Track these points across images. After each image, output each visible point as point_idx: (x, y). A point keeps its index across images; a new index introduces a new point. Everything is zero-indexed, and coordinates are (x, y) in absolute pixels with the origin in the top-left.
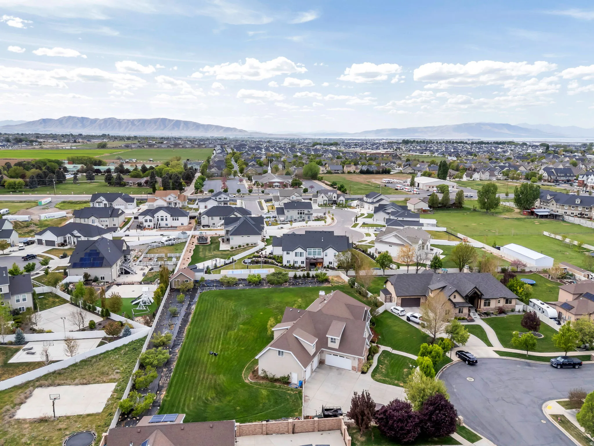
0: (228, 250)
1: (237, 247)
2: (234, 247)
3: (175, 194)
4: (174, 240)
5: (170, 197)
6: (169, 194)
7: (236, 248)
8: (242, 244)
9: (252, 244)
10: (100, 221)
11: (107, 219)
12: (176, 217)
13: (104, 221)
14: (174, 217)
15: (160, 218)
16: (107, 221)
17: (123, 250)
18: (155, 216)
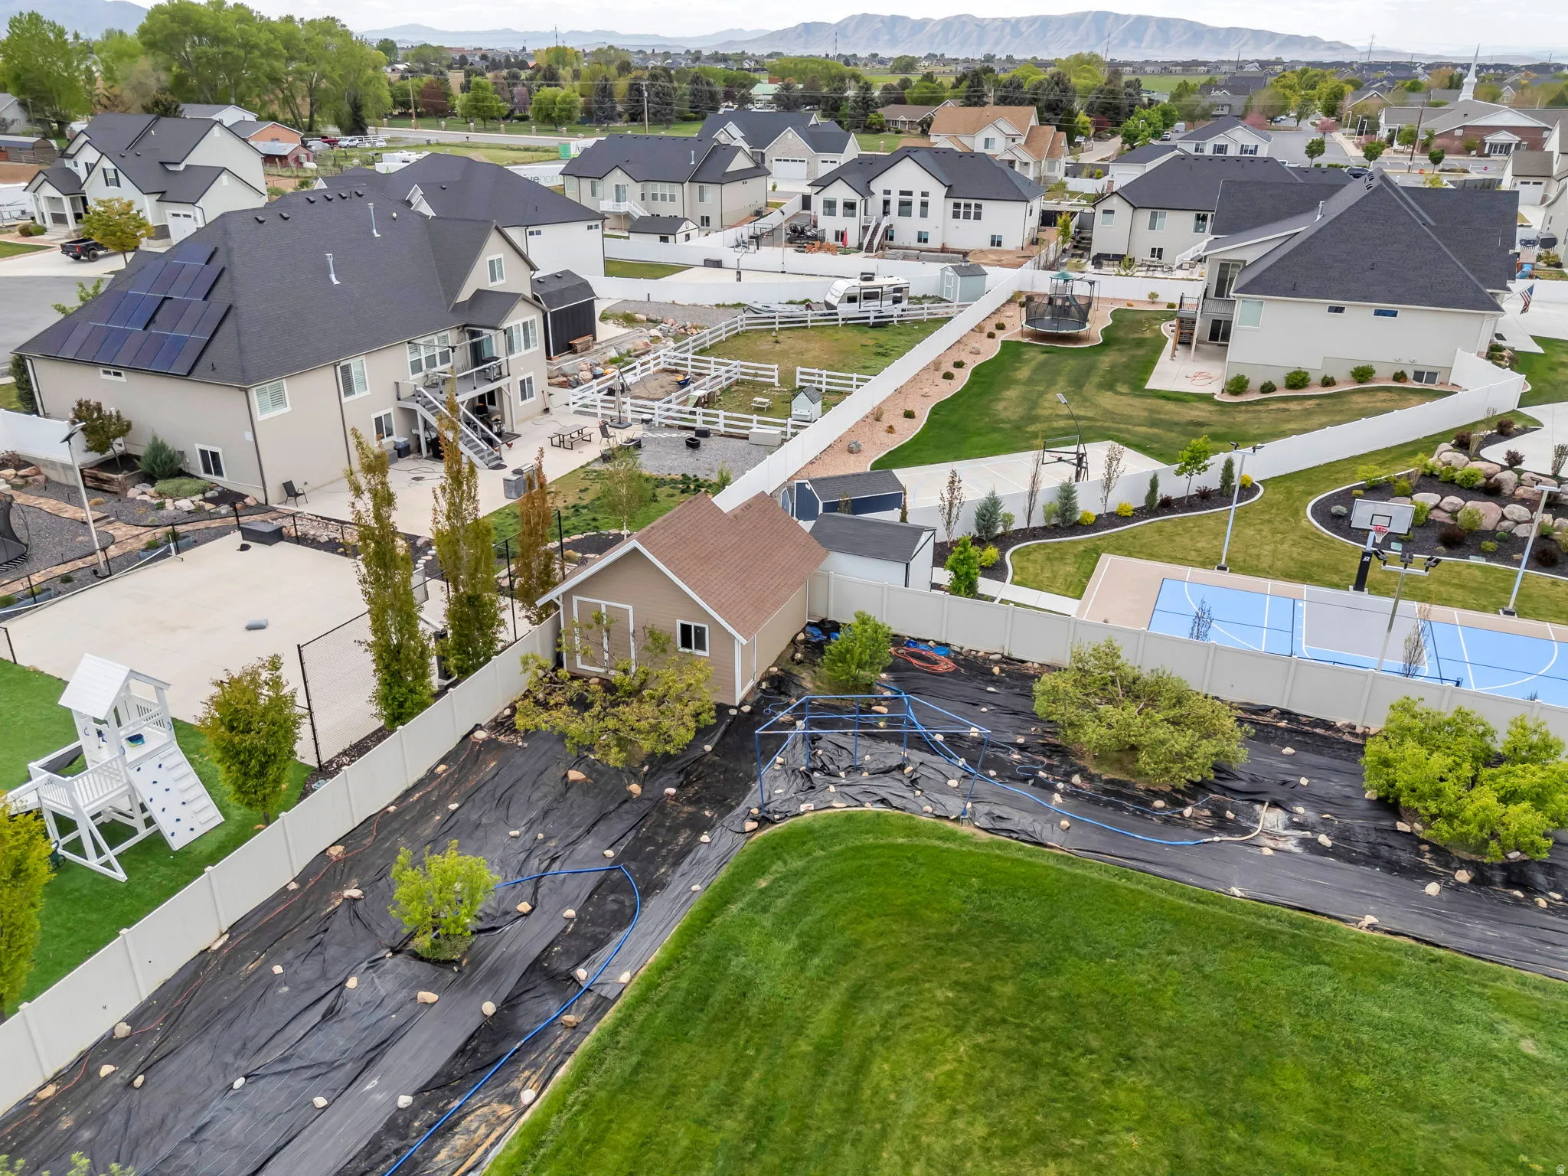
0: (1207, 398)
1: (1279, 380)
2: (1256, 381)
3: (1019, 123)
4: (897, 301)
5: (989, 132)
6: (991, 122)
7: (1267, 388)
8: (1314, 365)
9: (1400, 377)
10: (648, 197)
11: (677, 189)
12: (973, 202)
13: (654, 197)
14: (962, 202)
15: (895, 200)
16: (673, 198)
17: (466, 294)
18: (874, 186)
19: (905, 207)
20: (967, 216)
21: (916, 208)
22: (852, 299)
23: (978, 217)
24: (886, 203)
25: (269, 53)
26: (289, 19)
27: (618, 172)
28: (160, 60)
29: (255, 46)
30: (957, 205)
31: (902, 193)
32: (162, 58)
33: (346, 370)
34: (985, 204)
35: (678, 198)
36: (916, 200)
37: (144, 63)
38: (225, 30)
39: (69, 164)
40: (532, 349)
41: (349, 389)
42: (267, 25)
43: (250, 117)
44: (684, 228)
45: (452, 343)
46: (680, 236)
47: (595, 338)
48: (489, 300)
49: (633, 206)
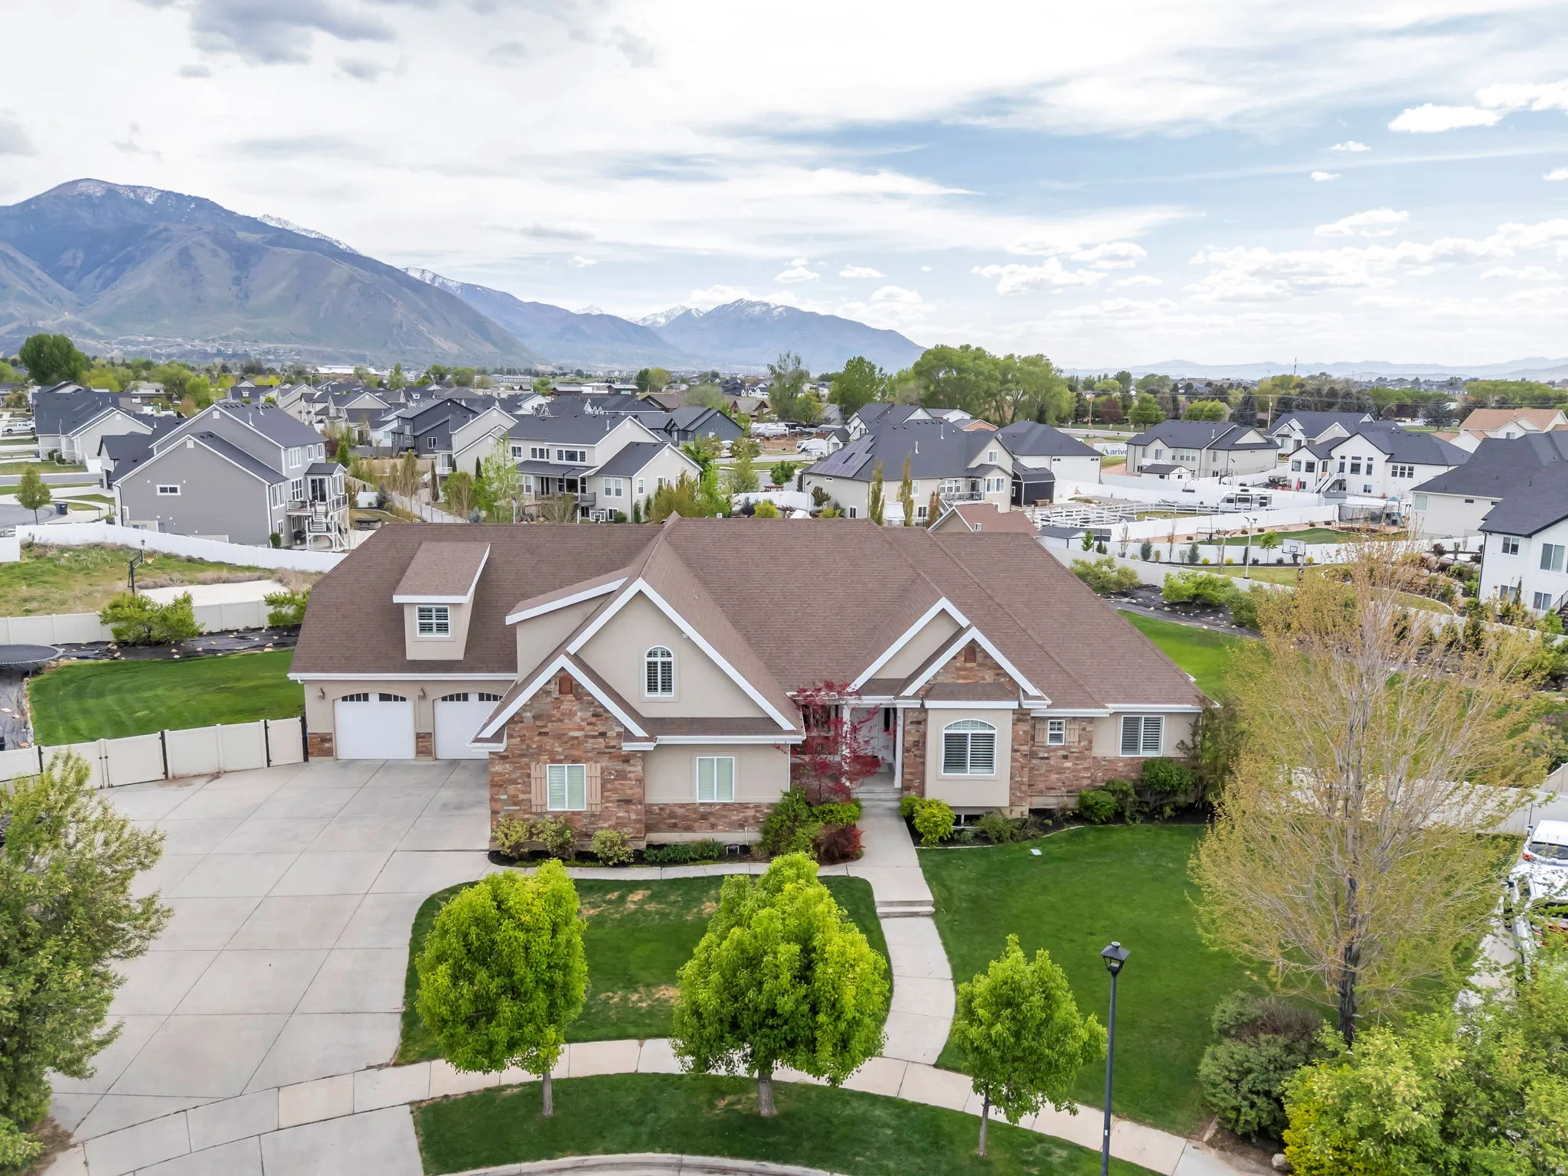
3: (1541, 422)
5: (1510, 428)
10: (1178, 458)
11: (1196, 453)
12: (1407, 466)
13: (1182, 458)
14: (1399, 465)
15: (1348, 462)
16: (1194, 459)
17: (974, 464)
18: (1333, 453)
19: (1355, 468)
20: (1402, 474)
21: (1363, 469)
22: (1230, 501)
23: (1410, 475)
24: (1342, 465)
25: (991, 378)
26: (1011, 356)
27: (1159, 441)
28: (922, 382)
29: (982, 373)
30: (1395, 468)
31: (1353, 458)
32: (923, 381)
33: (908, 484)
34: (1415, 466)
35: (1198, 459)
36: (1364, 463)
37: (912, 384)
38: (964, 363)
39: (847, 427)
40: (1001, 491)
42: (995, 362)
43: (967, 417)
44: (1177, 471)
45: (962, 483)
46: (1173, 476)
47: (1051, 502)
48: (985, 469)
49: (1165, 460)
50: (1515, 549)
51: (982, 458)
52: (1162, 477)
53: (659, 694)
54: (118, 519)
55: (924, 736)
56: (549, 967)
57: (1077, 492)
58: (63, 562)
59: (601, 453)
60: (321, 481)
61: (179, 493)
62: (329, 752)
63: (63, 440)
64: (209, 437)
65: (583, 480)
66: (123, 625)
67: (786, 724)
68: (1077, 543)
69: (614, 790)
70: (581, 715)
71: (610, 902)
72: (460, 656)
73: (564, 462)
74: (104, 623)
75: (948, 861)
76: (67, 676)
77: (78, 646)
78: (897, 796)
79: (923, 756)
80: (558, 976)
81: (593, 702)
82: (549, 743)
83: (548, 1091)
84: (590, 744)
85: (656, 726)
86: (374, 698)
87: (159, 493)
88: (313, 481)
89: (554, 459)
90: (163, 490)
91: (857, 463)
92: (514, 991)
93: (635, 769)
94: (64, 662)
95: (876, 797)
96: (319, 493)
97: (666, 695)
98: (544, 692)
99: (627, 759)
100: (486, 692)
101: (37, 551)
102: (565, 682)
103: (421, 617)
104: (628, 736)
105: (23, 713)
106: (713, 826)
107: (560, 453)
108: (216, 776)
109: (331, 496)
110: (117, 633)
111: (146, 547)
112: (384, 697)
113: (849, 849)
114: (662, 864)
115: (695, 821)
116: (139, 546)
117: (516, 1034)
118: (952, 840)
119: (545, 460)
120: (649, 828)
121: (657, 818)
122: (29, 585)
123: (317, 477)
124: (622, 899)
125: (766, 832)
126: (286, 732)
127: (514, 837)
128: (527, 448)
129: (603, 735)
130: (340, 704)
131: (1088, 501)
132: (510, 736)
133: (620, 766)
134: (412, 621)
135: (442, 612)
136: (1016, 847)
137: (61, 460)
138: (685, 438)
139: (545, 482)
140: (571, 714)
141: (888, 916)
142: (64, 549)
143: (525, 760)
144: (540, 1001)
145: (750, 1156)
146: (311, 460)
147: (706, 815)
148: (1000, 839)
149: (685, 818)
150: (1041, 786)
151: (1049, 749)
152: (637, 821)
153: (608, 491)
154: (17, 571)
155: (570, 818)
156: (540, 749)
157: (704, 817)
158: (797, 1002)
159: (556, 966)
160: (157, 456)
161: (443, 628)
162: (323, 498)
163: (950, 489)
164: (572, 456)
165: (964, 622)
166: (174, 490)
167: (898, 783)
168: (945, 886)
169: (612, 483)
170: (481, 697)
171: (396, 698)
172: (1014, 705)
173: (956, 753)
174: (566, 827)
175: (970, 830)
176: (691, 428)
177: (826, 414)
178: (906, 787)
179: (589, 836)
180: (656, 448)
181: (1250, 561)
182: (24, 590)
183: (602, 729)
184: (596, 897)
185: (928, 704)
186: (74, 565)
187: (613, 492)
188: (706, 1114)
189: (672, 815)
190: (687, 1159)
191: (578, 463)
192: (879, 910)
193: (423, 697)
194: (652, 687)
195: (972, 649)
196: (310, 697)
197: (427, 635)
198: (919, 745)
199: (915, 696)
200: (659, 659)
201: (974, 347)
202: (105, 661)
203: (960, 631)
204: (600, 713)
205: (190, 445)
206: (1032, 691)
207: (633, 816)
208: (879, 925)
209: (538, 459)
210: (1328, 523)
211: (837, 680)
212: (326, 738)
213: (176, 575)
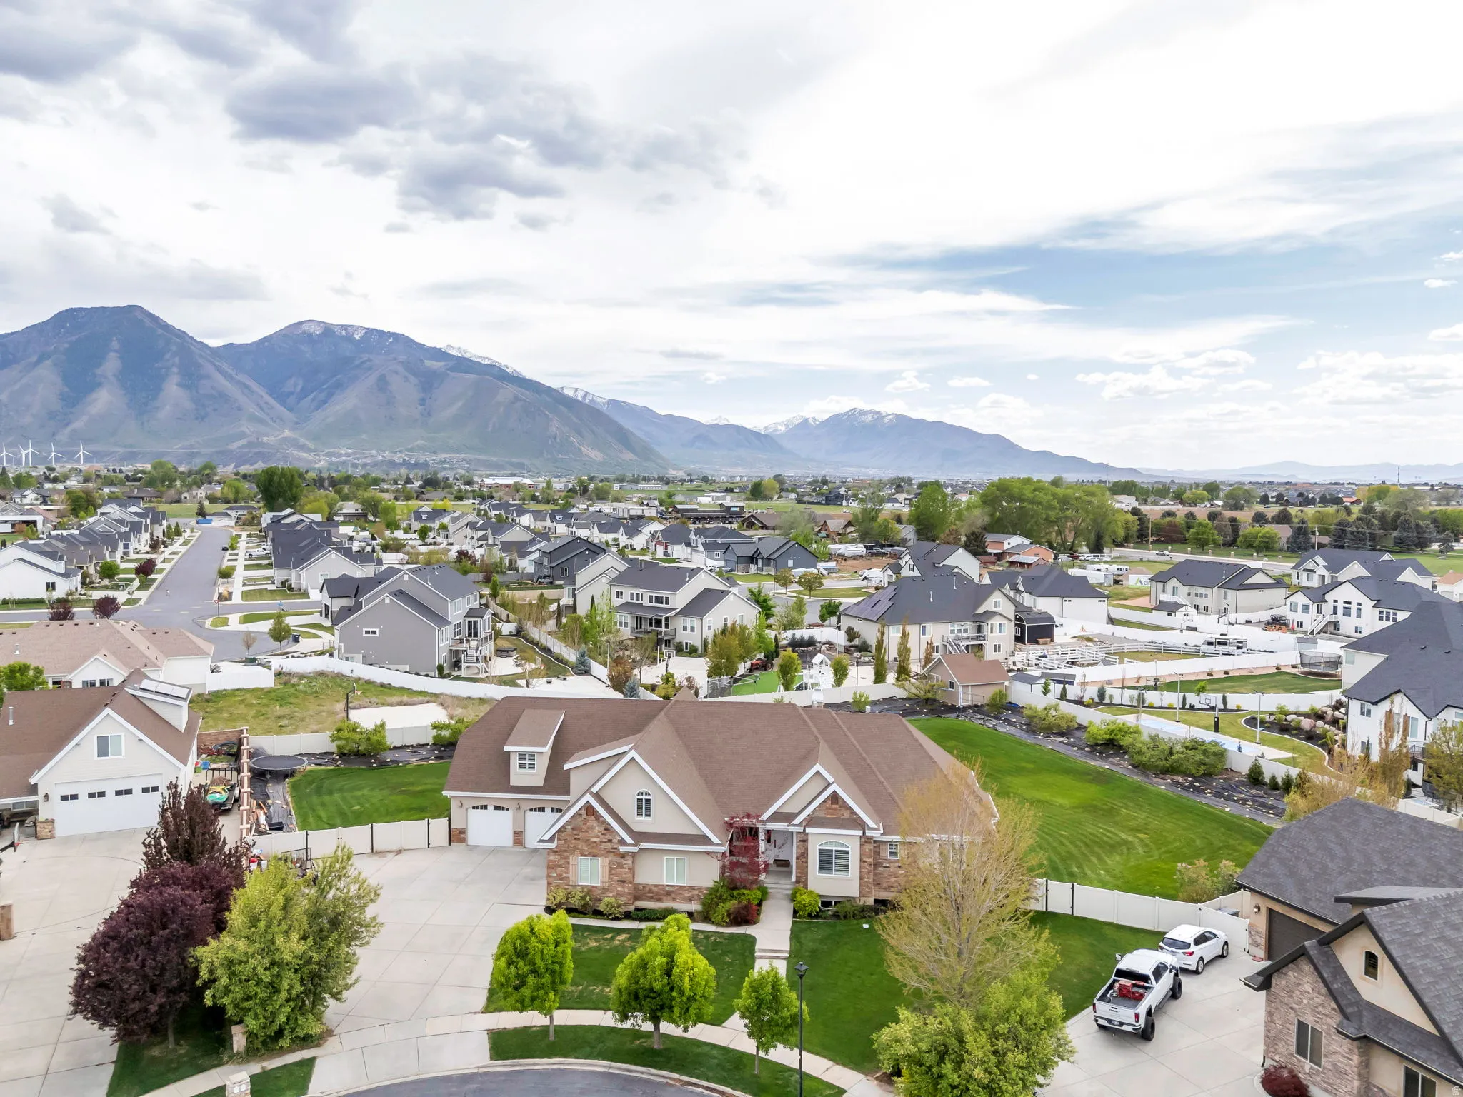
4: (1239, 648)
10: (1193, 594)
11: (1208, 591)
12: (1391, 611)
13: (1201, 595)
14: (1385, 611)
15: (1340, 606)
16: (1206, 596)
17: (980, 611)
18: (1328, 597)
19: (1347, 612)
20: (1388, 619)
21: (1354, 612)
22: (1210, 643)
23: (1394, 619)
24: (1335, 608)
25: (1050, 507)
27: (1175, 580)
29: (1041, 504)
30: (1381, 612)
31: (1345, 602)
32: (989, 509)
33: (924, 627)
34: (1399, 612)
35: (1210, 596)
36: (1354, 607)
37: (977, 512)
39: (900, 562)
40: (1002, 634)
41: (924, 633)
43: (1027, 542)
44: (1183, 609)
45: (969, 626)
46: (1180, 614)
47: (1052, 641)
48: (989, 614)
49: (1180, 599)
50: (1369, 713)
51: (987, 606)
52: (1170, 615)
53: (643, 818)
54: (336, 653)
55: (807, 849)
56: (553, 963)
57: (1083, 630)
58: (301, 687)
59: (680, 599)
60: (475, 622)
61: (377, 635)
62: (463, 840)
63: (294, 574)
64: (400, 594)
65: (667, 619)
66: (344, 742)
67: (715, 840)
68: (1038, 688)
69: (616, 875)
70: (598, 829)
71: (606, 939)
72: (541, 784)
73: (654, 604)
74: (332, 741)
75: (809, 928)
76: (311, 778)
77: (314, 755)
78: (791, 887)
79: (807, 862)
80: (557, 967)
81: (604, 822)
82: (580, 844)
83: (552, 1029)
84: (603, 846)
85: (640, 837)
86: (491, 808)
87: (364, 635)
88: (469, 622)
89: (646, 602)
90: (367, 632)
91: (881, 608)
92: (534, 972)
93: (629, 862)
94: (309, 768)
95: (778, 886)
96: (473, 631)
97: (648, 819)
98: (578, 814)
99: (623, 856)
100: (556, 807)
101: (285, 679)
102: (589, 809)
103: (520, 759)
104: (623, 842)
105: (288, 805)
106: (674, 899)
107: (651, 597)
108: (399, 852)
109: (482, 634)
110: (338, 747)
111: (354, 675)
112: (497, 808)
113: (749, 918)
114: (641, 920)
115: (664, 895)
116: (349, 674)
117: (536, 994)
118: (817, 916)
119: (640, 602)
120: (637, 898)
121: (642, 893)
122: (281, 706)
123: (472, 619)
124: (613, 938)
125: (704, 904)
126: (440, 825)
127: (558, 899)
128: (627, 592)
129: (610, 841)
130: (471, 811)
131: (1089, 640)
132: (559, 839)
133: (619, 860)
134: (514, 762)
135: (532, 756)
136: (855, 922)
137: (291, 589)
138: (768, 565)
139: (639, 620)
140: (592, 828)
141: (761, 957)
142: (302, 677)
143: (566, 854)
144: (547, 978)
145: (644, 1066)
146: (469, 607)
147: (669, 892)
148: (845, 917)
149: (657, 893)
150: (885, 885)
151: (890, 862)
152: (629, 894)
153: (685, 628)
154: (273, 694)
155: (591, 889)
156: (575, 848)
157: (669, 893)
158: (664, 986)
159: (556, 962)
160: (364, 609)
161: (532, 766)
162: (476, 635)
163: (959, 631)
164: (659, 600)
165: (831, 779)
166: (374, 632)
167: (794, 879)
168: (800, 942)
169: (689, 622)
170: (553, 810)
171: (503, 809)
172: (860, 833)
173: (826, 862)
174: (587, 894)
175: (830, 910)
176: (772, 557)
177: (902, 535)
178: (798, 882)
179: (600, 900)
180: (724, 594)
181: (1187, 706)
182: (278, 710)
183: (609, 837)
184: (598, 937)
185: (808, 830)
186: (309, 690)
187: (689, 629)
188: (628, 1046)
189: (650, 891)
190: (614, 1064)
191: (664, 605)
192: (757, 954)
193: (519, 808)
194: (640, 814)
195: (835, 798)
196: (454, 805)
197: (523, 771)
198: (803, 856)
199: (800, 825)
200: (644, 797)
201: (1035, 480)
202: (332, 767)
203: (829, 785)
204: (608, 829)
205: (387, 601)
206: (872, 824)
207: (626, 890)
208: (754, 962)
209: (635, 601)
210: (1294, 667)
211: (753, 812)
212: (462, 832)
213: (374, 699)
